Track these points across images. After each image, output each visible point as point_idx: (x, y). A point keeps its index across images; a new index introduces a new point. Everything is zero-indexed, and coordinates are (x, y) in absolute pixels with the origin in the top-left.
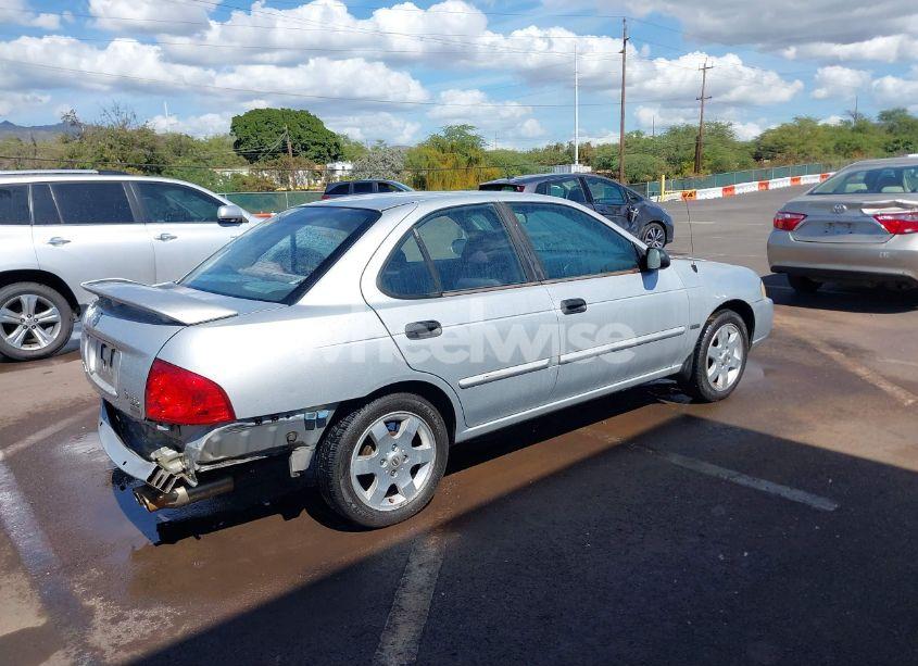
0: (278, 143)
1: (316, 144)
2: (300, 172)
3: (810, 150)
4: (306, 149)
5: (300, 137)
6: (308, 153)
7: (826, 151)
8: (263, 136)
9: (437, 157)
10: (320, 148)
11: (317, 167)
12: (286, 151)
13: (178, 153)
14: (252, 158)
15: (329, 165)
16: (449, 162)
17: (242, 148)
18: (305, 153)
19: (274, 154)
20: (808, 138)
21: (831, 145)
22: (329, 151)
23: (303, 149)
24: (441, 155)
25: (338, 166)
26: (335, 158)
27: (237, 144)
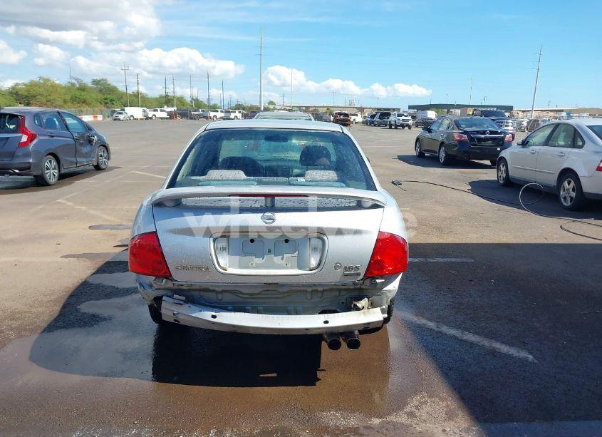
3: (54, 100)
7: (65, 102)
20: (52, 92)
21: (68, 98)
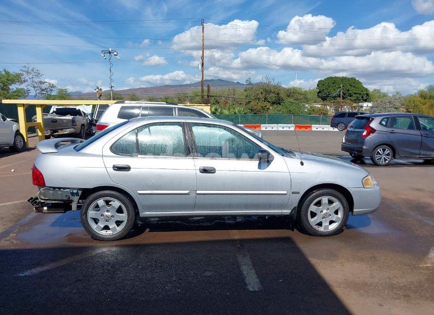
0: (337, 93)
1: (356, 93)
2: (345, 107)
4: (351, 96)
5: (348, 90)
6: (351, 98)
8: (331, 89)
9: (420, 101)
10: (358, 95)
11: (355, 105)
12: (340, 97)
13: (289, 96)
14: (324, 99)
15: (360, 104)
16: (427, 104)
17: (320, 95)
18: (350, 98)
19: (335, 97)
22: (362, 97)
23: (349, 96)
24: (423, 101)
25: (365, 104)
26: (366, 101)
27: (319, 92)
